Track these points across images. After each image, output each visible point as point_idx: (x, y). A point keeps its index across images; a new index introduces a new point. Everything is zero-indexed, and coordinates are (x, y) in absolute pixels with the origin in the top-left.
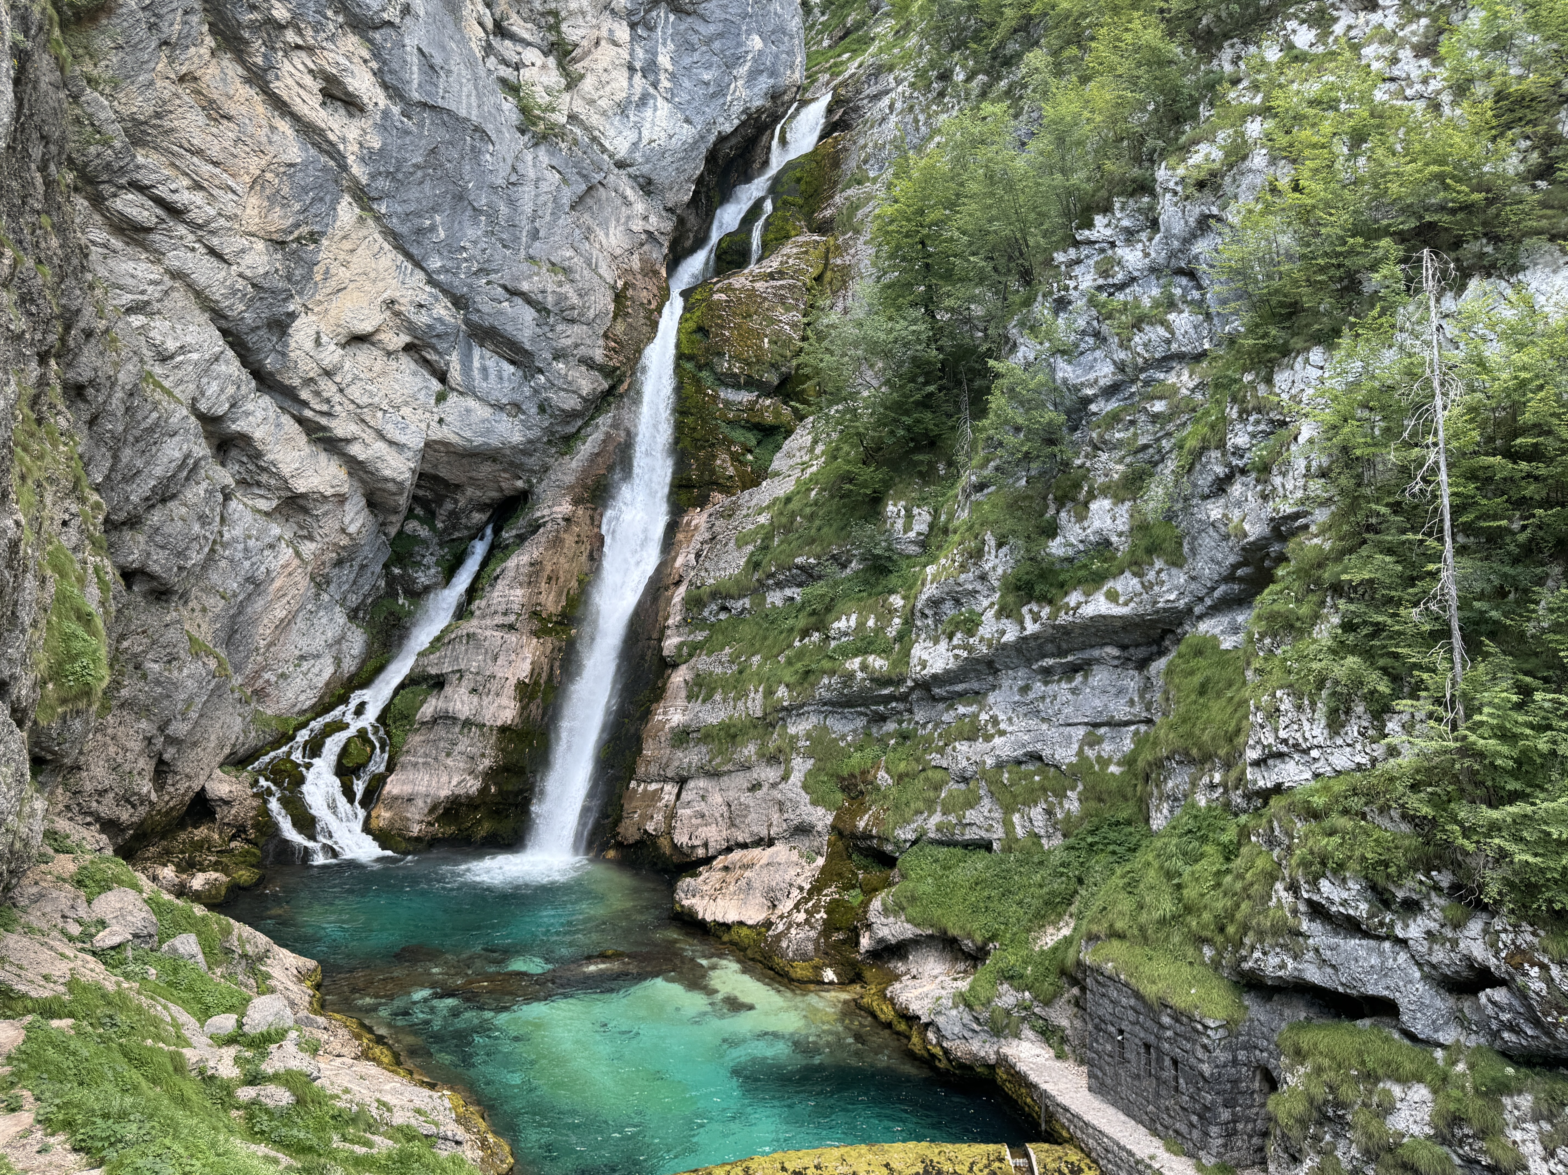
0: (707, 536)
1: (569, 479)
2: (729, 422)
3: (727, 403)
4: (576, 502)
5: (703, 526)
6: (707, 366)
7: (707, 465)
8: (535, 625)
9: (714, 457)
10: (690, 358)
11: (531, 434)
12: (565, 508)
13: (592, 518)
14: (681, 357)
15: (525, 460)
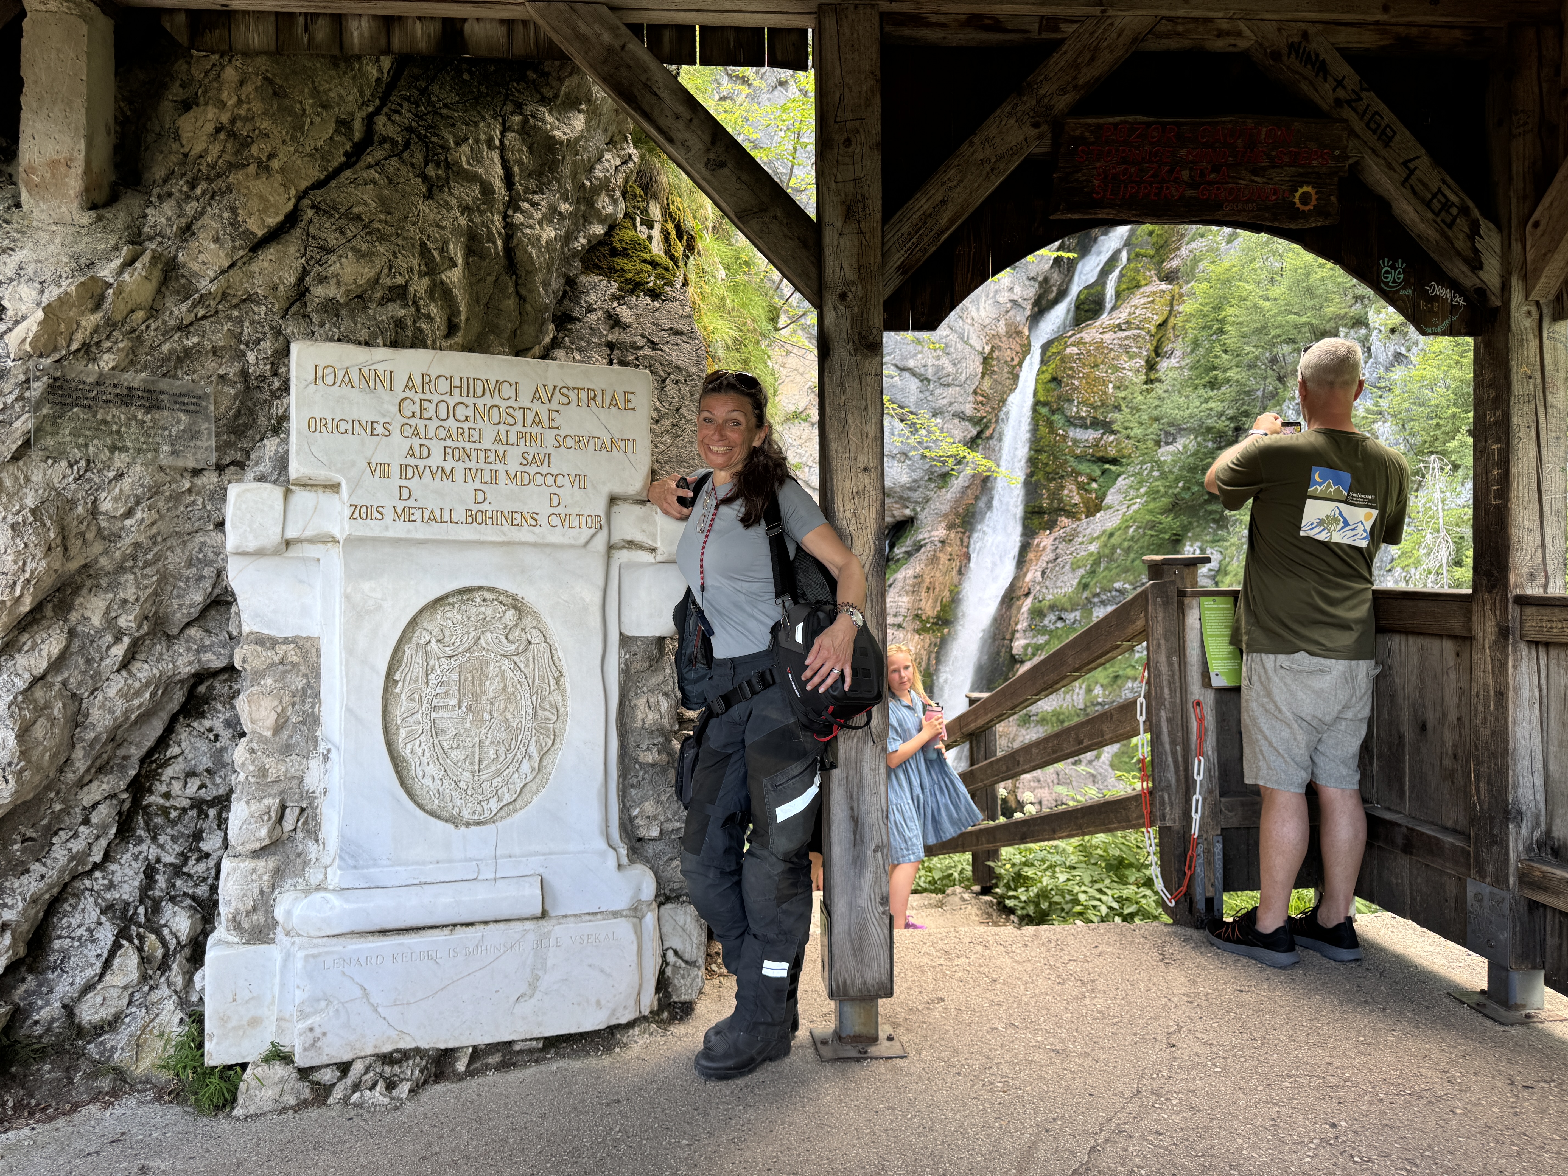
0: (1052, 556)
1: (945, 508)
2: (1077, 457)
3: (1075, 441)
4: (950, 527)
5: (1050, 548)
6: (1060, 410)
7: (1055, 495)
8: (917, 624)
9: (1062, 487)
10: (1045, 404)
11: (915, 476)
12: (941, 532)
13: (962, 540)
14: (1037, 404)
15: (911, 494)
